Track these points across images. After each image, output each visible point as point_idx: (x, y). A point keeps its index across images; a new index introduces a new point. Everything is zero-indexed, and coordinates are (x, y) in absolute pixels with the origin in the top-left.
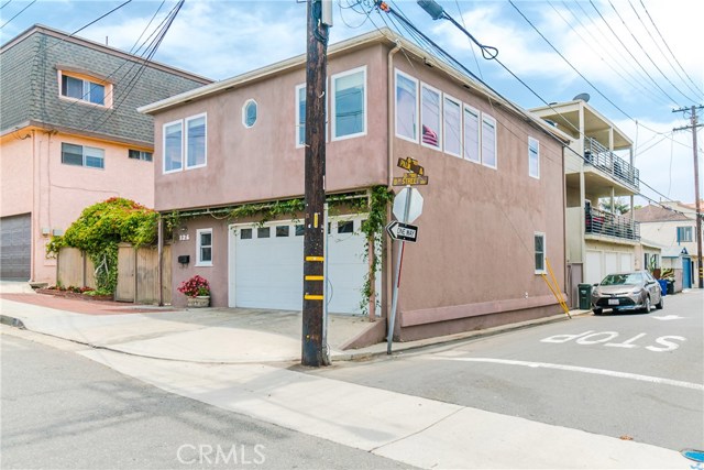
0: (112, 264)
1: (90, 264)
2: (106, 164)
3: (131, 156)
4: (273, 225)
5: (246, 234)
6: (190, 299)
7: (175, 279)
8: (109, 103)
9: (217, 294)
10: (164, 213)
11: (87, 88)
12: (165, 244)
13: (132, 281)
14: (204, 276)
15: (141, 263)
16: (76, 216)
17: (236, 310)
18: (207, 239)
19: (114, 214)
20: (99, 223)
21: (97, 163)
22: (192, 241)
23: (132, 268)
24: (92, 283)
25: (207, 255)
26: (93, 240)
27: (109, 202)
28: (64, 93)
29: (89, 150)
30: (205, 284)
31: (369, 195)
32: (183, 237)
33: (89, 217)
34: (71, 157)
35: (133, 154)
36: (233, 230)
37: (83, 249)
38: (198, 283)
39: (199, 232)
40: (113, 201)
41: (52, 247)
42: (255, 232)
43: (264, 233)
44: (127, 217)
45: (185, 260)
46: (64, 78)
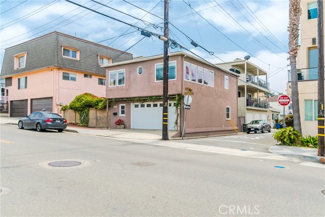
0: (87, 115)
1: (78, 115)
2: (77, 79)
3: (85, 77)
4: (146, 104)
5: (137, 106)
6: (118, 126)
7: (111, 120)
8: (78, 58)
9: (127, 125)
10: (109, 99)
11: (71, 53)
12: (109, 109)
13: (95, 121)
14: (122, 119)
15: (98, 115)
16: (73, 99)
17: (133, 129)
18: (123, 107)
19: (89, 99)
20: (83, 101)
21: (74, 79)
22: (118, 108)
23: (95, 116)
24: (78, 121)
25: (123, 112)
26: (81, 107)
27: (85, 94)
28: (64, 55)
29: (72, 75)
30: (123, 121)
31: (177, 96)
32: (115, 107)
33: (78, 99)
34: (66, 77)
35: (86, 76)
36: (132, 105)
37: (75, 110)
38: (121, 121)
39: (120, 105)
40: (86, 94)
41: (62, 109)
42: (140, 106)
43: (143, 106)
44: (95, 100)
45: (115, 114)
46: (64, 49)
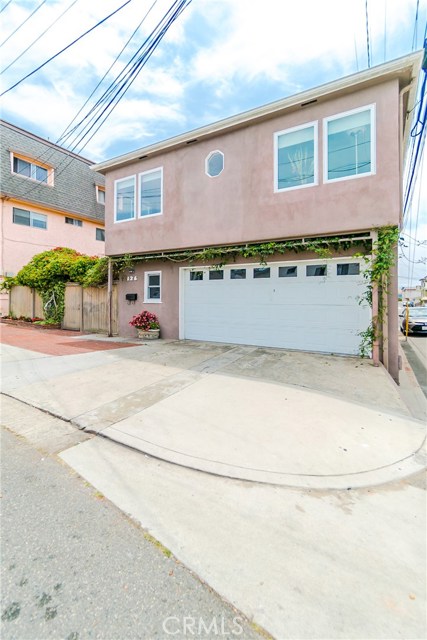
0: (59, 299)
1: (39, 299)
2: (48, 226)
3: (67, 222)
4: (227, 269)
5: (197, 276)
6: (141, 332)
7: (121, 313)
8: (51, 182)
9: (167, 327)
10: (114, 257)
11: (33, 168)
12: (114, 284)
13: (78, 314)
14: (151, 311)
15: (87, 299)
16: (27, 261)
17: (187, 343)
18: (154, 280)
19: (62, 259)
20: (49, 266)
21: (42, 225)
22: (140, 281)
23: (79, 302)
24: (40, 314)
25: (154, 293)
26: (43, 280)
27: (55, 250)
28: (15, 170)
29: (35, 215)
30: (154, 318)
32: (130, 278)
33: (39, 261)
34: (20, 219)
35: (68, 220)
36: (184, 273)
37: (33, 287)
38: (148, 318)
39: (147, 274)
40: (59, 250)
41: (5, 285)
42: (206, 276)
43: (217, 275)
44: (76, 262)
45: (132, 298)
46: (16, 159)
